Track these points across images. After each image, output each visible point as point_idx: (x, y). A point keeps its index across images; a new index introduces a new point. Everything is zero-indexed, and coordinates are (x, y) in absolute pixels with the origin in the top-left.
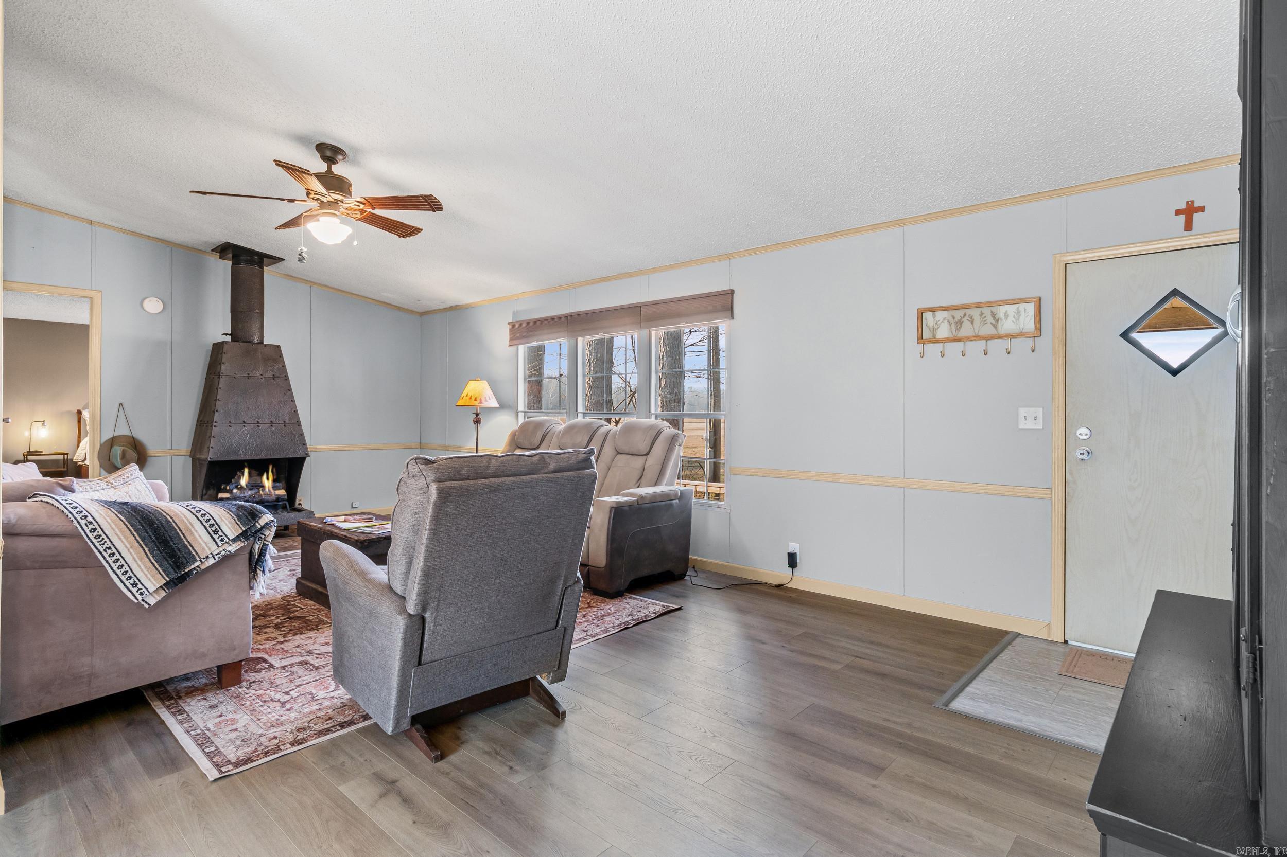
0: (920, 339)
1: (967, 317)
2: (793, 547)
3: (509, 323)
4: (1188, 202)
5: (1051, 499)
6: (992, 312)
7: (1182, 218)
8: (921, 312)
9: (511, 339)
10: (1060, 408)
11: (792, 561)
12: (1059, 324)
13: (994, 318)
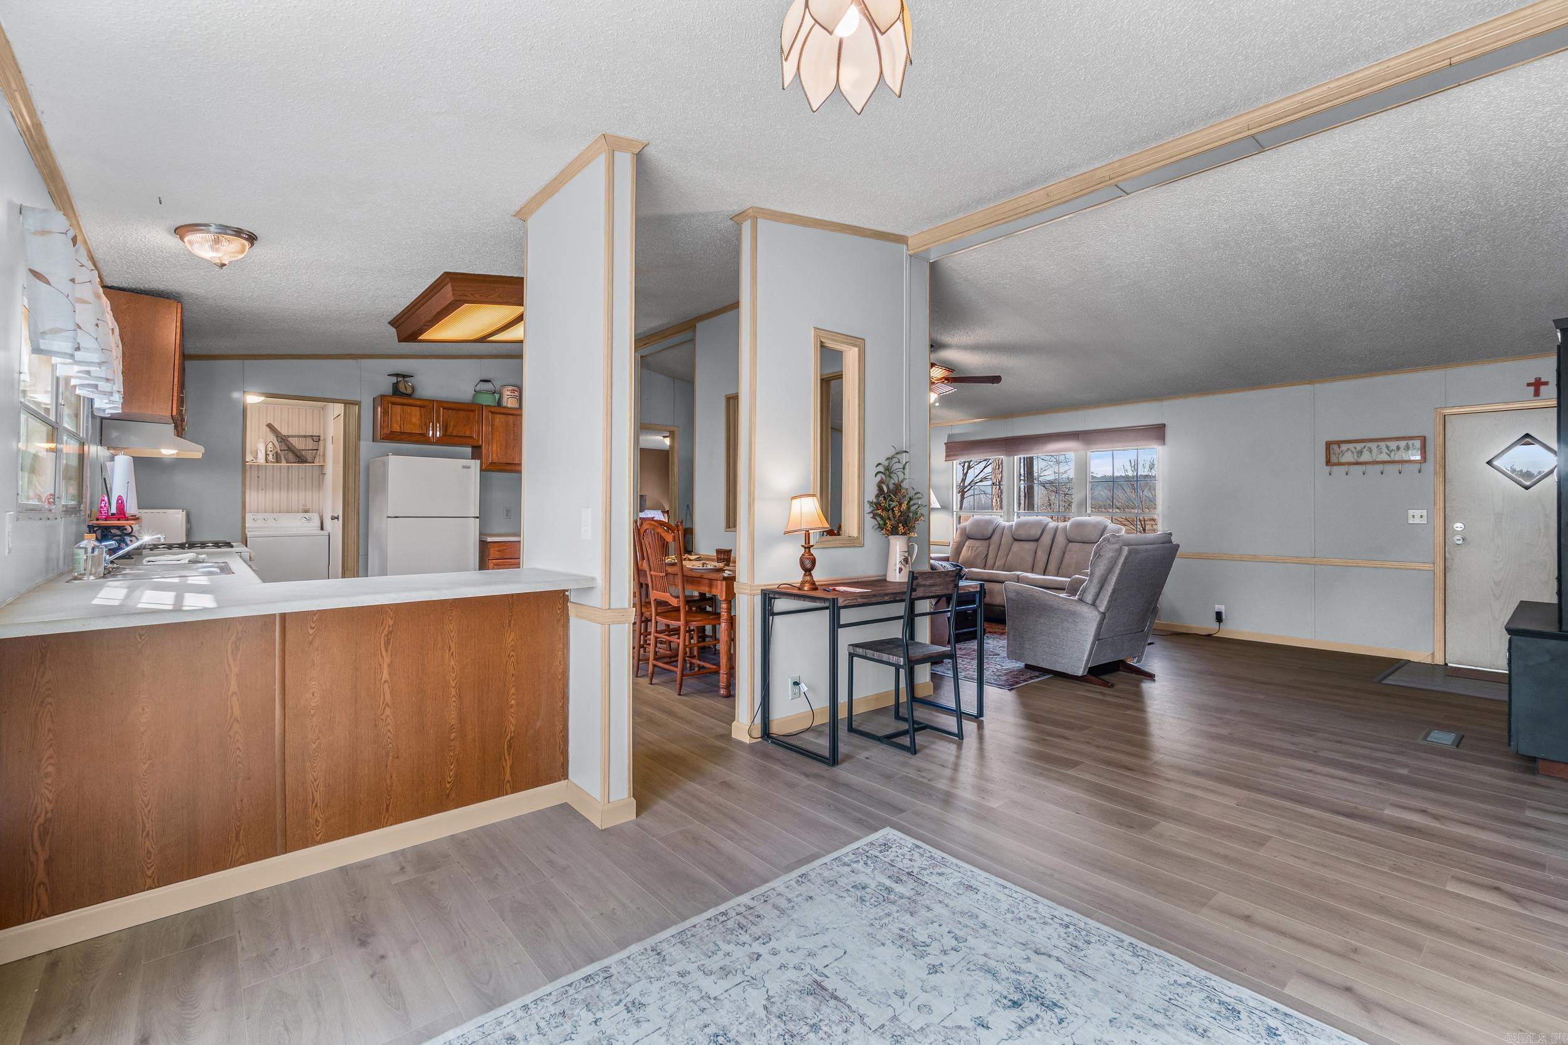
0: (1328, 462)
1: (1366, 448)
2: (1219, 607)
3: (945, 444)
4: (1536, 378)
5: (1434, 571)
6: (1386, 445)
7: (1532, 389)
8: (1329, 445)
9: (947, 456)
10: (1441, 510)
11: (1219, 617)
12: (1439, 454)
13: (1388, 450)
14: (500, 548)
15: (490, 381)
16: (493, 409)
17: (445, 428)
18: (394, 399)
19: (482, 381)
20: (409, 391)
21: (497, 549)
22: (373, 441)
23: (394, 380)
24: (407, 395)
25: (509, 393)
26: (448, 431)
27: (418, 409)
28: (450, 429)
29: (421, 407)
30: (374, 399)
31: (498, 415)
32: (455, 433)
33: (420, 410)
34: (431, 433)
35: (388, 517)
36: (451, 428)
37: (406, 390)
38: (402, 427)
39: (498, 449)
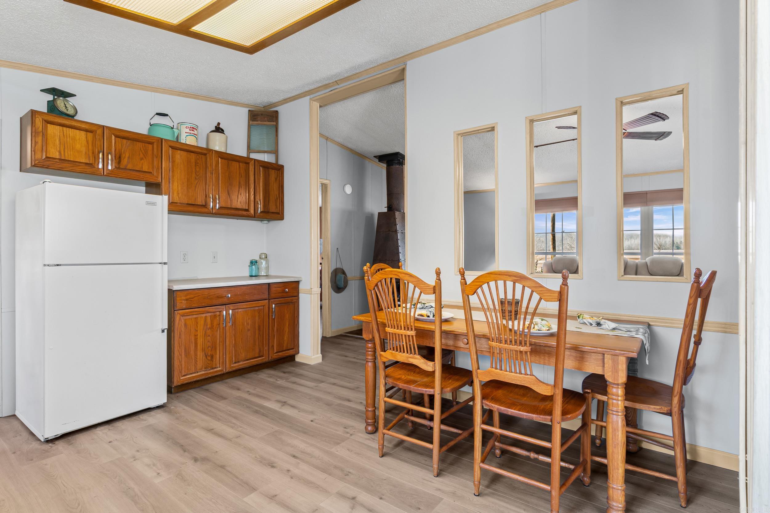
14: (188, 297)
15: (166, 115)
16: (172, 145)
17: (118, 159)
18: (51, 118)
19: (158, 114)
20: (71, 112)
21: (184, 298)
22: (21, 171)
23: (50, 97)
24: (68, 115)
25: (188, 130)
26: (122, 163)
27: (83, 133)
28: (125, 162)
29: (87, 131)
30: (21, 118)
31: (179, 151)
32: (130, 166)
33: (86, 135)
34: (100, 166)
35: (45, 265)
36: (126, 160)
37: (67, 110)
38: (62, 153)
39: (180, 188)
